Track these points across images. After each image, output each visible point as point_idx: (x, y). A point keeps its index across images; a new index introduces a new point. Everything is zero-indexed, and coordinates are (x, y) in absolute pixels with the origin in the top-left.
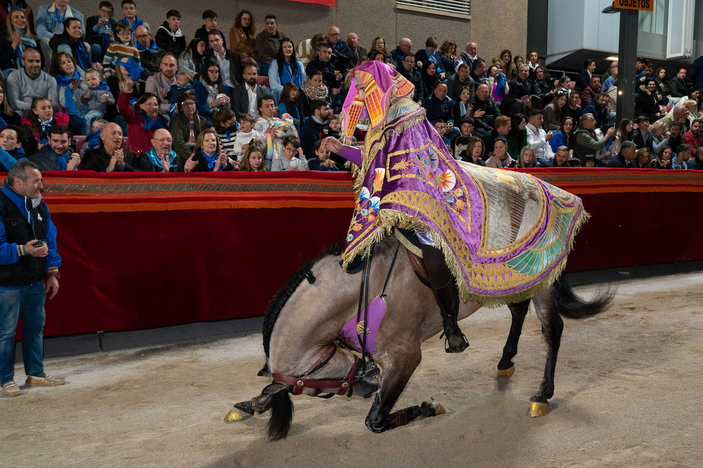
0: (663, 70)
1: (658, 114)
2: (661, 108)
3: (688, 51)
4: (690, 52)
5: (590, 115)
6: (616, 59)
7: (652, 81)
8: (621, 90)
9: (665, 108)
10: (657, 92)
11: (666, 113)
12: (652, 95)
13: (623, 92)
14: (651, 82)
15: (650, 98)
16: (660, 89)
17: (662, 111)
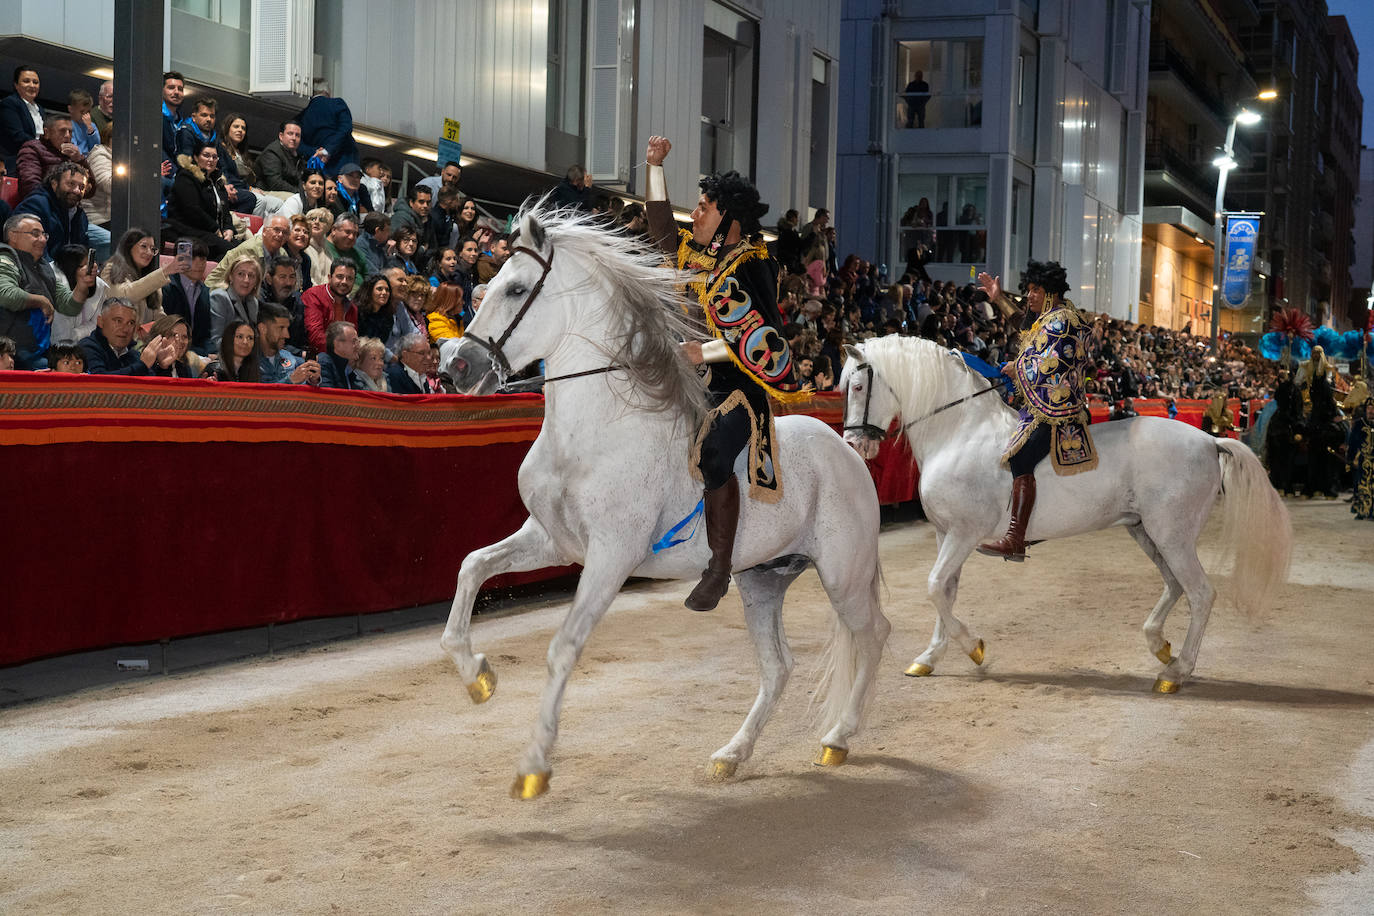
0: (239, 122)
1: (228, 235)
2: (235, 218)
3: (302, 83)
4: (306, 84)
5: (30, 221)
6: (106, 74)
7: (211, 145)
8: (125, 162)
9: (247, 219)
10: (223, 177)
11: (248, 232)
12: (207, 183)
13: (127, 169)
14: (207, 150)
15: (202, 189)
16: (232, 170)
17: (238, 226)
